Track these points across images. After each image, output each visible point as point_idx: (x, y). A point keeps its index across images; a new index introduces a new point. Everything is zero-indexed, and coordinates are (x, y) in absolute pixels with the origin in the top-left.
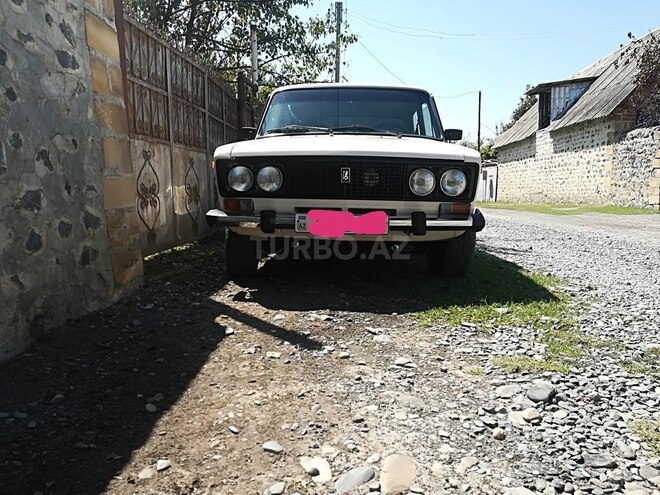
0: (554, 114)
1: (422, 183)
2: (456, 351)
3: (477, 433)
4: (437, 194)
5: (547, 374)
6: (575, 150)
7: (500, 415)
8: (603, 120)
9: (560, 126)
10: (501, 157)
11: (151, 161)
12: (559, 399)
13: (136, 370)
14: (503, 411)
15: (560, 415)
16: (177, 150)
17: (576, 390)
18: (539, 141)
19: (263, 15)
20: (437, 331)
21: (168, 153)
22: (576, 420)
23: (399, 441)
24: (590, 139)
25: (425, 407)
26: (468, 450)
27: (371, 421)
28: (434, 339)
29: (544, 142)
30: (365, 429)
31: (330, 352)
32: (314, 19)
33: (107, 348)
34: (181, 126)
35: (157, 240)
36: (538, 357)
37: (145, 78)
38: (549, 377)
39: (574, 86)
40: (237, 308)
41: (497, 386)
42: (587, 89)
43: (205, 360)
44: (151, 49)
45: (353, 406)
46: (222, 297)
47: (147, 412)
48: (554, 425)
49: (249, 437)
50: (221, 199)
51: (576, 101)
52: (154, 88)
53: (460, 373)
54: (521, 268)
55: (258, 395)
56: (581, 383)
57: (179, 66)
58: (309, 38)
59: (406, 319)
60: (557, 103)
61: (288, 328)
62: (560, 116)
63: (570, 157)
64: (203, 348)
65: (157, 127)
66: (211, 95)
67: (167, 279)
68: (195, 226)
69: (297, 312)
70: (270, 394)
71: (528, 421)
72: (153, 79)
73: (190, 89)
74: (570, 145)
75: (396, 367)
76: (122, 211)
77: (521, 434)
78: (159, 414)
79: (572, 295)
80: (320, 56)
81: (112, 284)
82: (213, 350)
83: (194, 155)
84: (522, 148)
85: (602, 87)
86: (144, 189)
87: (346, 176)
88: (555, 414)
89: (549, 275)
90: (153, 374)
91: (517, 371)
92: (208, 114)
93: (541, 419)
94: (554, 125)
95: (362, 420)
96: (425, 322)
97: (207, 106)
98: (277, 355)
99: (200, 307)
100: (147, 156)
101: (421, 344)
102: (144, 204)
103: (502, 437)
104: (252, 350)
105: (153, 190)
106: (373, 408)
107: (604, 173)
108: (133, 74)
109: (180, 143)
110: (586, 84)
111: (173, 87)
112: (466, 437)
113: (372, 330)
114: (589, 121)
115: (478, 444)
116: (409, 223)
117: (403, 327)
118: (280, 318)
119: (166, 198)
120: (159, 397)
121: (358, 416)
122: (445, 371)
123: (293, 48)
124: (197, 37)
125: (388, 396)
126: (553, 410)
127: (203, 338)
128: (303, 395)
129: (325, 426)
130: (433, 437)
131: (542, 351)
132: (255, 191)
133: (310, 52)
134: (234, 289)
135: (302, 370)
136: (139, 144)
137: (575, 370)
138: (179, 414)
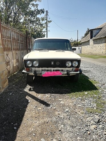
0: (93, 36)
1: (69, 64)
2: (78, 106)
3: (84, 133)
4: (72, 66)
5: (97, 113)
6: (98, 44)
7: (89, 127)
8: (104, 38)
9: (95, 39)
10: (82, 44)
11: (8, 56)
12: (100, 122)
13: (10, 115)
14: (89, 126)
15: (101, 126)
16: (14, 52)
17: (103, 118)
18: (90, 42)
19: (31, 16)
20: (73, 100)
21: (12, 53)
22: (104, 128)
23: (69, 136)
24: (101, 42)
25: (73, 125)
26: (83, 138)
27: (62, 130)
28: (73, 102)
29: (91, 42)
30: (62, 133)
31: (51, 107)
32: (42, 17)
33: (3, 108)
34: (14, 46)
35: (10, 73)
36: (95, 108)
37: (6, 37)
38: (98, 115)
39: (98, 30)
40: (30, 93)
41: (87, 117)
42: (100, 30)
43: (25, 111)
44: (7, 31)
45: (58, 125)
46: (26, 90)
47: (14, 130)
48: (100, 129)
49: (38, 137)
50: (25, 68)
51: (98, 33)
52: (8, 39)
53: (79, 113)
54: (89, 78)
55: (37, 123)
56: (104, 116)
57: (13, 33)
58: (41, 21)
59: (67, 96)
60: (94, 33)
61: (42, 99)
62: (95, 36)
63: (97, 45)
64: (24, 107)
65: (9, 48)
66: (20, 37)
67: (13, 84)
68: (18, 68)
69: (43, 94)
70: (40, 122)
71: (95, 128)
72: (8, 37)
73: (16, 38)
74: (97, 43)
75: (66, 112)
76: (3, 71)
77: (93, 133)
78: (17, 130)
79: (100, 87)
80: (44, 25)
81: (2, 88)
82: (26, 108)
83: (17, 52)
84: (87, 43)
85: (103, 30)
86: (7, 62)
87: (52, 63)
88: (100, 126)
89: (95, 80)
90: (14, 116)
91: (91, 113)
92: (20, 42)
93: (97, 128)
94: (93, 38)
95: (61, 130)
96: (71, 97)
97: (20, 40)
98: (40, 109)
99: (22, 93)
100: (7, 55)
101: (71, 104)
102: (7, 66)
103: (90, 134)
104: (35, 107)
105: (9, 62)
106: (62, 126)
107: (104, 49)
108: (3, 37)
109: (14, 50)
110: (100, 29)
111: (12, 38)
112: (82, 134)
113: (60, 100)
114: (101, 38)
115: (85, 136)
116: (66, 73)
117: (66, 98)
118: (40, 96)
119: (12, 63)
120: (16, 124)
121: (60, 129)
122: (76, 113)
123: (38, 24)
124: (16, 21)
125: (65, 122)
126: (99, 125)
127: (24, 104)
128: (47, 122)
129: (53, 132)
130: (76, 134)
131: (95, 106)
132: (33, 66)
133: (42, 25)
134: (29, 87)
135: (46, 113)
136: (5, 53)
137: (102, 112)
138: (21, 129)
